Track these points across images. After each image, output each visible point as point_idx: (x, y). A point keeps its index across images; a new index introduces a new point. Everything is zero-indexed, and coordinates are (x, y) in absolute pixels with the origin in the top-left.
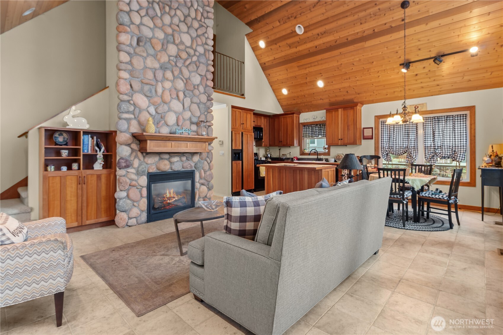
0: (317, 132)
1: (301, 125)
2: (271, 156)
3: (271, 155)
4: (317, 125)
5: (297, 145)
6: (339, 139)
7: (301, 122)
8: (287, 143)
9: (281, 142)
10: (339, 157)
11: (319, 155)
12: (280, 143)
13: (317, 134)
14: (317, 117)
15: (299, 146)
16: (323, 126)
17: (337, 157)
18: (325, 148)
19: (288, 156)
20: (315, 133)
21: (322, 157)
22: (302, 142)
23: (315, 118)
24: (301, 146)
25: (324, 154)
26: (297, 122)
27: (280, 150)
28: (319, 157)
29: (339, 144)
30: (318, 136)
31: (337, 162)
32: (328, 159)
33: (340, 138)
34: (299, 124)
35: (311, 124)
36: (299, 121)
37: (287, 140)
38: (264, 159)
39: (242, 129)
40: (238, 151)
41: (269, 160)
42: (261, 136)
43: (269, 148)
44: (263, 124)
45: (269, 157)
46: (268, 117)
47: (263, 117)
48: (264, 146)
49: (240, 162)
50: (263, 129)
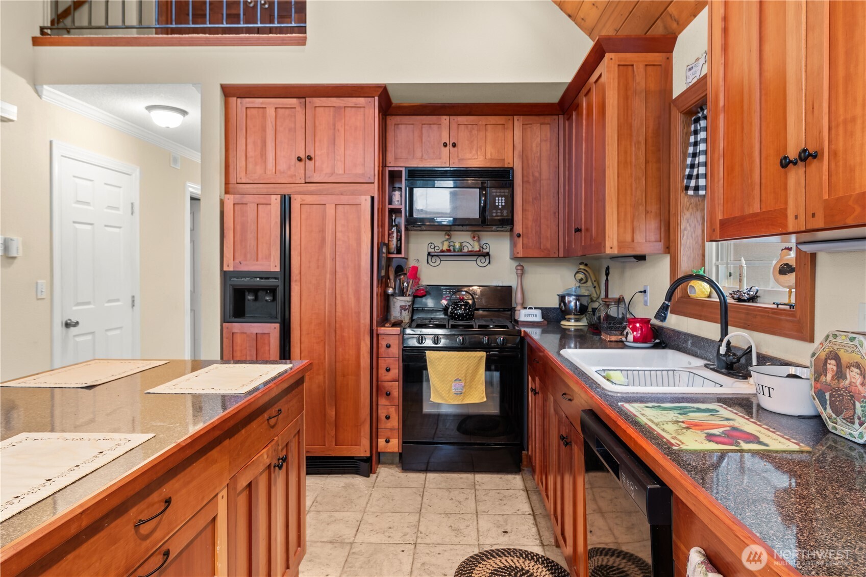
15: (665, 252)
18: (785, 269)
22: (677, 225)
24: (673, 249)
27: (607, 273)
29: (791, 225)
38: (536, 316)
39: (304, 181)
40: (258, 279)
41: (573, 321)
42: (500, 209)
43: (586, 265)
44: (516, 153)
45: (573, 308)
46: (558, 115)
47: (518, 120)
48: (526, 256)
49: (274, 328)
50: (509, 174)
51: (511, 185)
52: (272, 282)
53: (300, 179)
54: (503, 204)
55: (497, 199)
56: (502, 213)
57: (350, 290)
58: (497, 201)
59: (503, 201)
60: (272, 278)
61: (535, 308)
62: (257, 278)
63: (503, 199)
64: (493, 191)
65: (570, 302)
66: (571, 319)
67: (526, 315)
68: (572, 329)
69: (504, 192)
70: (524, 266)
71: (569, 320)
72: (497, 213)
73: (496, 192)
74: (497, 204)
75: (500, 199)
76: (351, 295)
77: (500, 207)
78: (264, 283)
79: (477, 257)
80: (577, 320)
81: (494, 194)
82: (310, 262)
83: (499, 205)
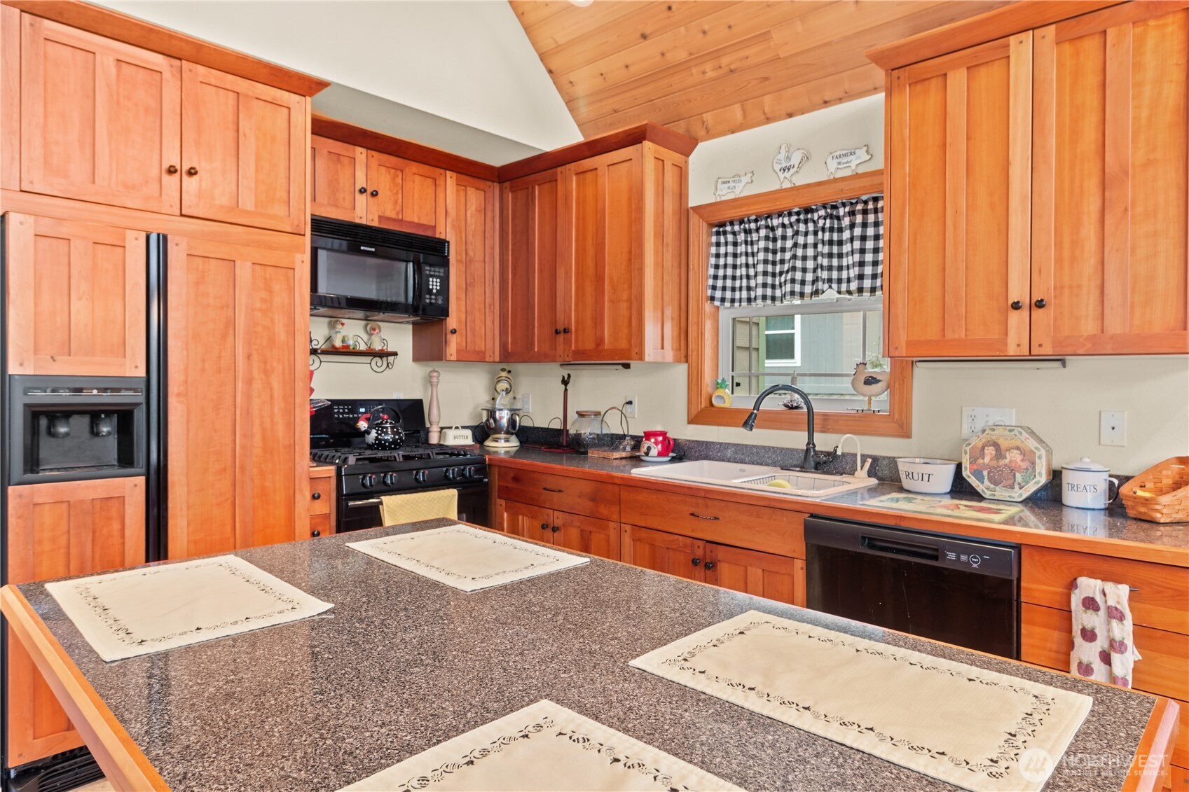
0: (810, 264)
1: (694, 219)
2: (512, 422)
3: (514, 411)
4: (808, 210)
5: (669, 354)
6: (1016, 306)
7: (693, 202)
8: (600, 341)
9: (566, 331)
10: (999, 454)
11: (824, 430)
12: (561, 337)
13: (809, 277)
14: (807, 158)
15: (677, 360)
16: (852, 213)
17: (978, 453)
18: (871, 381)
19: (614, 426)
20: (794, 269)
21: (843, 443)
22: (701, 334)
23: (795, 160)
24: (693, 358)
25: (862, 423)
26: (670, 206)
27: (565, 382)
28: (824, 442)
29: (1012, 350)
30: (816, 292)
31: (974, 495)
32: (893, 461)
33: (1018, 291)
34: (684, 214)
35: (763, 208)
36: (682, 195)
37: (598, 321)
38: (467, 437)
39: (179, 211)
40: (95, 392)
41: (503, 441)
42: (434, 294)
43: (509, 372)
44: (449, 220)
45: (504, 426)
46: (493, 182)
47: (451, 177)
48: (460, 359)
49: (132, 485)
50: (445, 248)
51: (445, 263)
52: (125, 397)
53: (171, 206)
54: (438, 288)
55: (431, 279)
56: (436, 299)
57: (276, 410)
58: (431, 283)
59: (438, 284)
60: (127, 389)
61: (464, 427)
62: (93, 389)
63: (438, 280)
64: (426, 268)
65: (501, 418)
66: (500, 439)
67: (455, 437)
68: (502, 451)
69: (439, 272)
70: (441, 373)
71: (496, 440)
72: (430, 299)
73: (430, 271)
74: (431, 287)
75: (435, 280)
76: (279, 419)
77: (434, 291)
78: (108, 398)
79: (372, 358)
80: (507, 440)
81: (428, 272)
82: (203, 361)
83: (433, 289)
